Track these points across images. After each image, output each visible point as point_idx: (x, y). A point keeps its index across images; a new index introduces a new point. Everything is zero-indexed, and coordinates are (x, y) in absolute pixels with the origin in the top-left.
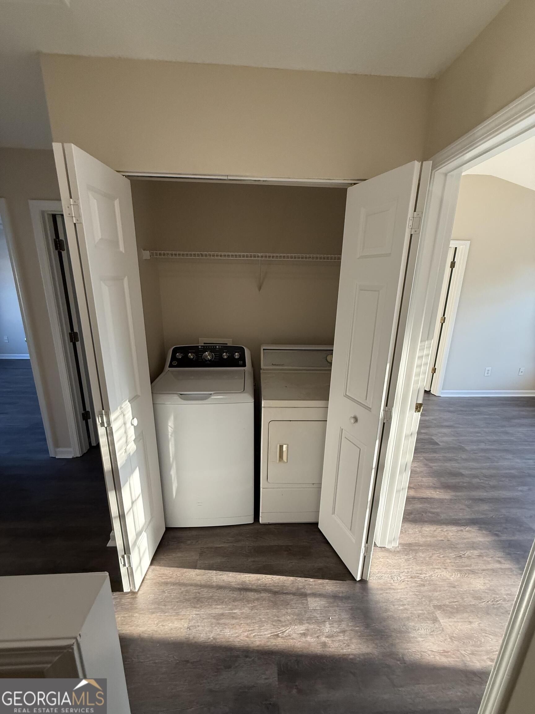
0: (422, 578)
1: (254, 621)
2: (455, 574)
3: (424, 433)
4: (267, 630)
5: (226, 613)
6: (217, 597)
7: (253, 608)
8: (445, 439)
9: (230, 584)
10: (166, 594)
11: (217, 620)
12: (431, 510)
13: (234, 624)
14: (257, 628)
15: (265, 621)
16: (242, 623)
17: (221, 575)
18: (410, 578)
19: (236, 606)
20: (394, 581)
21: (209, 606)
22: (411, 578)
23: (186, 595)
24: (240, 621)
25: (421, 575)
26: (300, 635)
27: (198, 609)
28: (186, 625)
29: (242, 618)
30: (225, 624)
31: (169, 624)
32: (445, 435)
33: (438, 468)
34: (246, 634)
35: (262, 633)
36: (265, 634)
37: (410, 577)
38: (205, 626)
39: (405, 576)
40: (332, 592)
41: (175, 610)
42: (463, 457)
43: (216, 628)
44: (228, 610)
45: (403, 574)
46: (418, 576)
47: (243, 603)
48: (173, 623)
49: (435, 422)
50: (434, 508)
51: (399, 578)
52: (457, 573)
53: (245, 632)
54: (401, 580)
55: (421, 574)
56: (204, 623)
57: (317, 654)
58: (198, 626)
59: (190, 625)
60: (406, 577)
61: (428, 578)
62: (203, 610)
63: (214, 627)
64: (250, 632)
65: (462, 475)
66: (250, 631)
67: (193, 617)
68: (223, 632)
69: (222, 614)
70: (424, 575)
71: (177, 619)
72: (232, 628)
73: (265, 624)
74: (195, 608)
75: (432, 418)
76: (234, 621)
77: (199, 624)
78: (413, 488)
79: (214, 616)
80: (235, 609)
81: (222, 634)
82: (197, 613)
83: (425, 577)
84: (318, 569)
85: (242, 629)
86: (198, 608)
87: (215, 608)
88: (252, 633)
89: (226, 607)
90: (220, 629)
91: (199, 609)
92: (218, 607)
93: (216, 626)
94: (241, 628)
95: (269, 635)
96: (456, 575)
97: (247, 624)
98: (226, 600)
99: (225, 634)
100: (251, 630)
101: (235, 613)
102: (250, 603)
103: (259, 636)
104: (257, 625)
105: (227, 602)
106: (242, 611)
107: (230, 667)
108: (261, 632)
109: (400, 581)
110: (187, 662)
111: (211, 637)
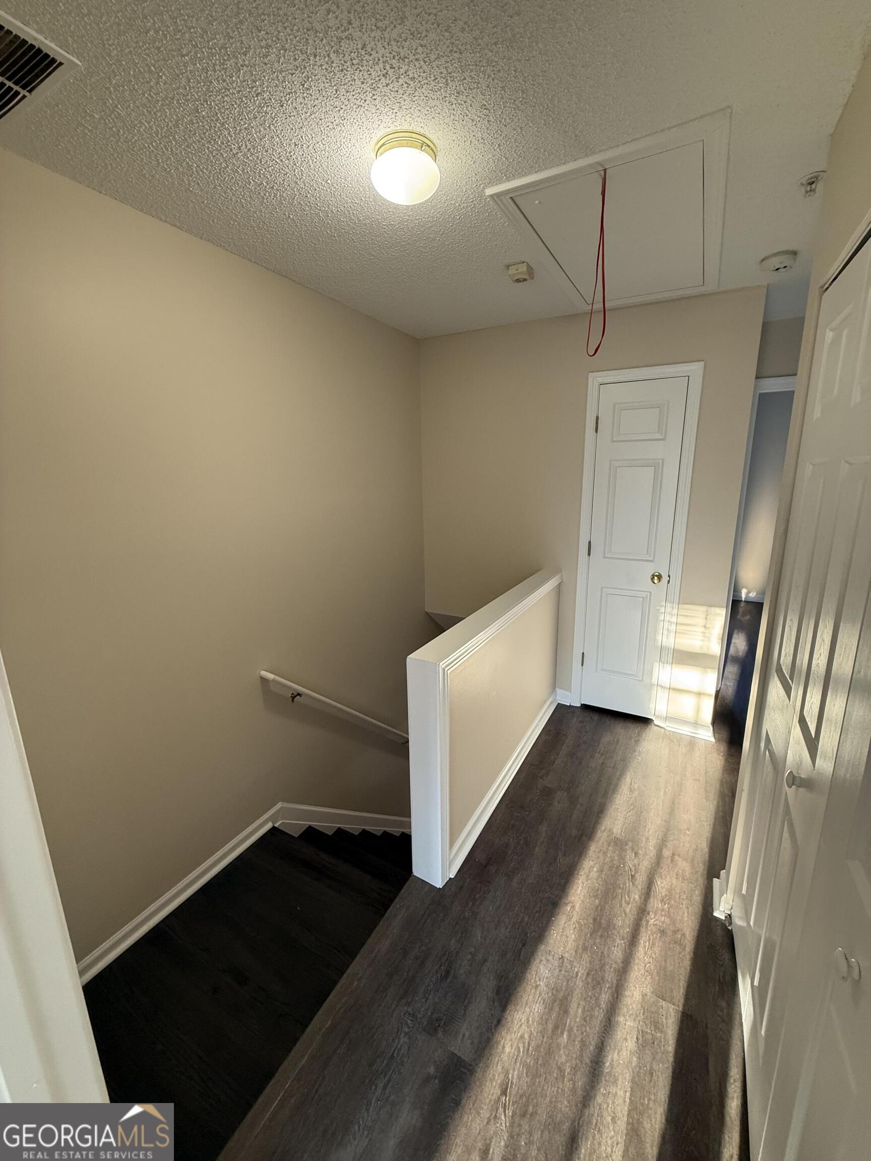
1: (540, 1062)
4: (519, 1078)
5: (567, 1018)
6: (597, 1013)
7: (561, 1072)
9: (615, 1049)
10: (618, 940)
11: (561, 1000)
13: (546, 1023)
14: (528, 1061)
15: (534, 1084)
16: (543, 1037)
17: (637, 1038)
19: (574, 1041)
21: (584, 996)
23: (610, 968)
24: (548, 1037)
26: (487, 1143)
27: (584, 977)
28: (566, 955)
29: (551, 1041)
30: (551, 1009)
31: (575, 935)
34: (526, 1036)
35: (518, 1064)
36: (514, 1070)
38: (558, 979)
41: (591, 947)
43: (550, 994)
44: (570, 1023)
47: (575, 1056)
48: (574, 940)
53: (530, 1037)
56: (562, 979)
58: (560, 971)
59: (566, 961)
62: (581, 984)
63: (552, 992)
64: (526, 1044)
66: (529, 1045)
67: (575, 967)
68: (542, 1001)
69: (566, 1012)
71: (578, 946)
72: (542, 1018)
73: (528, 1080)
74: (588, 974)
76: (550, 1026)
77: (563, 972)
79: (567, 999)
80: (569, 1036)
81: (540, 999)
82: (579, 974)
85: (535, 1034)
86: (586, 979)
87: (579, 1004)
88: (524, 1047)
89: (575, 1022)
90: (546, 1000)
91: (584, 979)
92: (580, 1011)
93: (553, 994)
94: (537, 1033)
95: (510, 1076)
97: (538, 1046)
98: (588, 1028)
99: (538, 1005)
100: (528, 1049)
101: (562, 1033)
102: (571, 1070)
103: (515, 1057)
104: (532, 1063)
105: (584, 1029)
106: (562, 1047)
107: (498, 993)
108: (520, 1064)
110: (524, 945)
111: (541, 983)
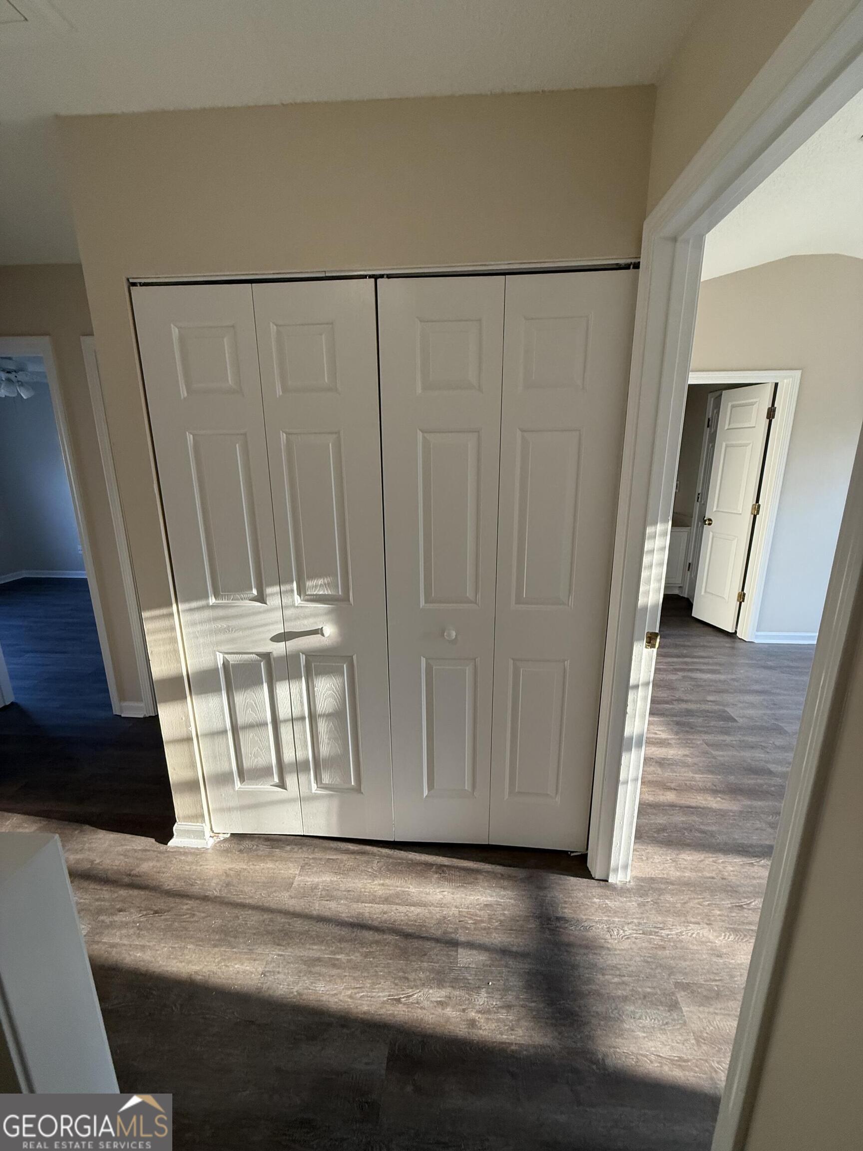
0: (662, 936)
1: (366, 974)
2: (725, 936)
3: (711, 701)
4: (384, 990)
5: (325, 958)
6: (314, 933)
7: (367, 955)
8: (751, 712)
9: (339, 916)
10: (239, 921)
11: (309, 966)
12: (702, 827)
13: (333, 976)
14: (368, 985)
15: (384, 976)
16: (346, 976)
17: (327, 901)
18: (640, 934)
19: (341, 948)
20: (611, 935)
21: (301, 945)
22: (643, 933)
23: (270, 925)
24: (345, 972)
25: (662, 931)
26: (435, 1004)
27: (282, 948)
28: (260, 970)
29: (347, 969)
30: (320, 975)
31: (236, 964)
32: (752, 705)
33: (727, 759)
34: (349, 992)
35: (374, 994)
36: (379, 997)
37: (641, 932)
38: (288, 973)
39: (633, 930)
40: (501, 942)
41: (248, 945)
42: (777, 743)
43: (305, 978)
44: (328, 954)
45: (630, 926)
46: (657, 932)
47: (353, 946)
48: (242, 964)
49: (736, 684)
50: (708, 824)
51: (622, 931)
52: (728, 934)
53: (348, 989)
54: (623, 934)
55: (662, 929)
56: (288, 969)
57: (457, 1036)
58: (279, 973)
59: (267, 969)
60: (635, 932)
61: (675, 936)
62: (290, 950)
63: (303, 976)
64: (356, 991)
65: (770, 773)
66: (357, 988)
67: (273, 958)
68: (314, 985)
69: (319, 959)
70: (668, 932)
71: (248, 959)
72: (330, 981)
73: (382, 981)
74: (278, 945)
75: (730, 676)
76: (334, 972)
77: (280, 970)
78: (675, 789)
79: (306, 961)
80: (338, 953)
81: (312, 988)
82: (280, 953)
83: (668, 935)
84: (485, 905)
85: (345, 984)
86: (283, 946)
87: (309, 949)
88: (359, 993)
89: (325, 949)
90: (311, 981)
91: (284, 948)
92: (315, 947)
93: (305, 975)
94: (343, 983)
95: (385, 999)
96: (727, 936)
97: (354, 978)
98: (328, 938)
99: (317, 989)
100: (359, 988)
101: (338, 959)
102: (364, 947)
103: (369, 998)
104: (370, 981)
105: (329, 942)
106: (349, 958)
107: (314, 1039)
108: (373, 992)
109: (622, 937)
110: (252, 1022)
111: (294, 990)
